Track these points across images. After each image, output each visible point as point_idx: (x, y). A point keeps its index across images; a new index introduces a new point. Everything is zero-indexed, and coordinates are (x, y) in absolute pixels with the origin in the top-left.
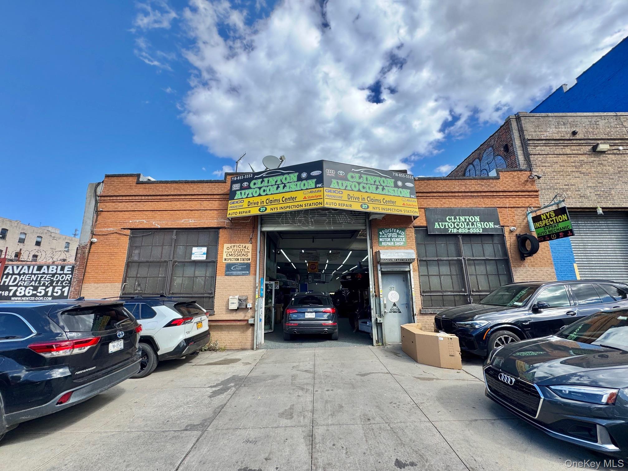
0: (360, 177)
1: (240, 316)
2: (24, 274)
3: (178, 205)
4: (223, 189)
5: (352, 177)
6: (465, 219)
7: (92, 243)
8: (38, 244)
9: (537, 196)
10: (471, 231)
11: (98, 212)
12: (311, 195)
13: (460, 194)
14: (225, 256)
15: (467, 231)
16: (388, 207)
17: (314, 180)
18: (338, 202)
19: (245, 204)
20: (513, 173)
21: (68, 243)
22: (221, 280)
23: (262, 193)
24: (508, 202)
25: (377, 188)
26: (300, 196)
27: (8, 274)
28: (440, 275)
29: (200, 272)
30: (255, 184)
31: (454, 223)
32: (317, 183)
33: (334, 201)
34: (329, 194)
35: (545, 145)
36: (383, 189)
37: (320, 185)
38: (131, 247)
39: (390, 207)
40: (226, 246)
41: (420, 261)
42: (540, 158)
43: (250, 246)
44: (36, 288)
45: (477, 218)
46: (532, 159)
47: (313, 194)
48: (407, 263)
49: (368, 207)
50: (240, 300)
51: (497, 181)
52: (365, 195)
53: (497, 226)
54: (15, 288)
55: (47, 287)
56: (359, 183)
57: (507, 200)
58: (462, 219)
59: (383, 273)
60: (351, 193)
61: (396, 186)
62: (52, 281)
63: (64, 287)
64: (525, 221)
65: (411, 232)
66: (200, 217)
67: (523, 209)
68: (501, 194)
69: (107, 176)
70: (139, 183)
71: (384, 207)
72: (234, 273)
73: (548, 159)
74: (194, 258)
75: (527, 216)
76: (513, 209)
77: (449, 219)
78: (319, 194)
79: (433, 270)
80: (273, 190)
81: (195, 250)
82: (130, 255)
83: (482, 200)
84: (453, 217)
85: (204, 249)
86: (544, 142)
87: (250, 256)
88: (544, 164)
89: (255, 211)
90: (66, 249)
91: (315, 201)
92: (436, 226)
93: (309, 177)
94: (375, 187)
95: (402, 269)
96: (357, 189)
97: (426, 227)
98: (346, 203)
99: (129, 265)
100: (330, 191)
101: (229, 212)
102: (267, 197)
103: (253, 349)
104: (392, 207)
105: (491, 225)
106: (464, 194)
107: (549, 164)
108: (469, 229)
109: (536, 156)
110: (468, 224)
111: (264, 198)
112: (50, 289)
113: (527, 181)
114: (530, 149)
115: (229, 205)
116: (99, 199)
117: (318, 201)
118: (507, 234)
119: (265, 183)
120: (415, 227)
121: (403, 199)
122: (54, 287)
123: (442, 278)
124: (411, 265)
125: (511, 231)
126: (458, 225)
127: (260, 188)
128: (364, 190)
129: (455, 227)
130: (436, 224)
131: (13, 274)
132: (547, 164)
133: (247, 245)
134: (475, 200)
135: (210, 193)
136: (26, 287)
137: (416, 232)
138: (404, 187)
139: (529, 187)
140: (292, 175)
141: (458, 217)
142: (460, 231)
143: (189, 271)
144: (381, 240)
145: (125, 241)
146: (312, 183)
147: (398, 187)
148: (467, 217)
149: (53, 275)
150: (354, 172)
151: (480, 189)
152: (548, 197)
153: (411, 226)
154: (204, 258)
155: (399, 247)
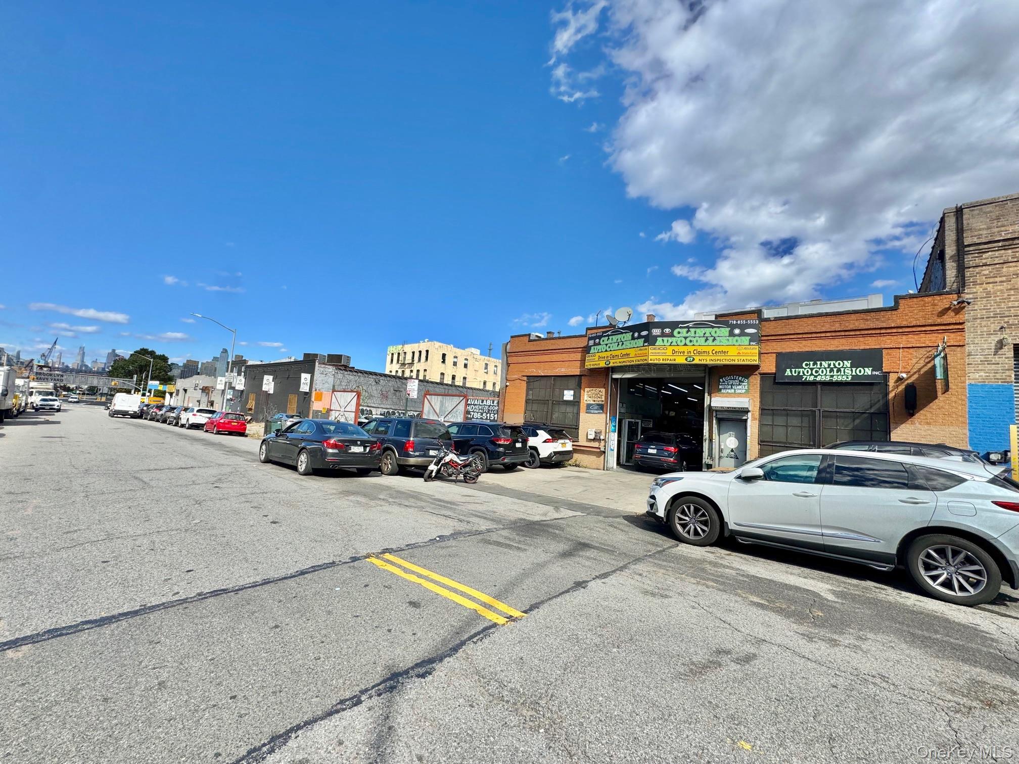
0: (687, 332)
1: (596, 444)
2: (476, 405)
3: (555, 357)
4: (583, 343)
5: (679, 333)
6: (829, 365)
7: (507, 386)
8: (466, 366)
9: (962, 330)
10: (835, 379)
11: (508, 365)
12: (640, 352)
13: (828, 334)
14: (585, 399)
15: (828, 378)
16: (717, 358)
17: (643, 340)
18: (661, 358)
19: (596, 358)
20: (926, 299)
21: (486, 365)
22: (584, 416)
23: (608, 350)
24: (903, 341)
25: (707, 340)
26: (632, 352)
27: (469, 404)
28: (787, 426)
29: (569, 409)
30: (603, 341)
31: (812, 369)
32: (645, 342)
33: (658, 357)
34: (654, 351)
35: (1004, 248)
36: (714, 340)
37: (646, 344)
38: (528, 389)
39: (719, 358)
40: (587, 389)
41: (763, 410)
42: (986, 271)
43: (603, 390)
44: (482, 414)
45: (847, 364)
46: (967, 274)
47: (641, 352)
48: (746, 411)
49: (694, 360)
50: (595, 432)
51: (894, 312)
52: (692, 349)
53: (877, 373)
54: (473, 413)
55: (487, 414)
56: (686, 338)
57: (904, 337)
58: (825, 364)
59: (720, 421)
60: (676, 348)
61: (731, 334)
62: (489, 410)
63: (495, 414)
64: (930, 365)
65: (756, 380)
66: (569, 366)
67: (930, 349)
68: (895, 331)
69: (512, 337)
70: (530, 341)
71: (713, 358)
72: (592, 411)
73: (1005, 270)
74: (565, 398)
75: (933, 359)
76: (912, 350)
77: (806, 365)
78: (644, 352)
79: (780, 420)
80: (615, 347)
81: (566, 392)
82: (527, 394)
83: (861, 339)
84: (812, 363)
85: (572, 392)
86: (1000, 244)
87: (603, 399)
88: (991, 280)
89: (602, 364)
90: (486, 371)
91: (642, 358)
92: (788, 372)
93: (640, 337)
94: (704, 339)
95: (739, 417)
96: (683, 343)
97: (775, 374)
98: (670, 358)
99: (527, 401)
100: (655, 349)
101: (586, 364)
102: (611, 353)
103: (604, 470)
104: (722, 358)
105: (868, 371)
106: (833, 334)
107: (1004, 279)
108: (832, 376)
109: (977, 270)
110: (831, 370)
111: (609, 354)
112: (488, 415)
113: (949, 308)
114: (969, 260)
115: (587, 358)
116: (508, 354)
117: (644, 358)
118: (891, 383)
119: (610, 341)
120: (760, 374)
121: (739, 348)
122: (490, 414)
123: (790, 429)
124: (750, 414)
125: (900, 379)
126: (816, 372)
127: (606, 345)
128: (692, 344)
129: (812, 374)
130: (788, 370)
131: (471, 404)
132: (998, 279)
133: (602, 389)
134: (850, 340)
135: (575, 346)
136: (478, 413)
137: (762, 380)
138: (743, 334)
139: (950, 318)
140: (628, 334)
141: (819, 363)
142: (819, 379)
143: (563, 408)
144: (720, 387)
145: (524, 384)
146: (641, 341)
147: (734, 335)
148: (832, 363)
149: (489, 406)
150: (681, 328)
151: (863, 326)
152: (985, 329)
153: (757, 373)
154: (571, 398)
155: (740, 395)
